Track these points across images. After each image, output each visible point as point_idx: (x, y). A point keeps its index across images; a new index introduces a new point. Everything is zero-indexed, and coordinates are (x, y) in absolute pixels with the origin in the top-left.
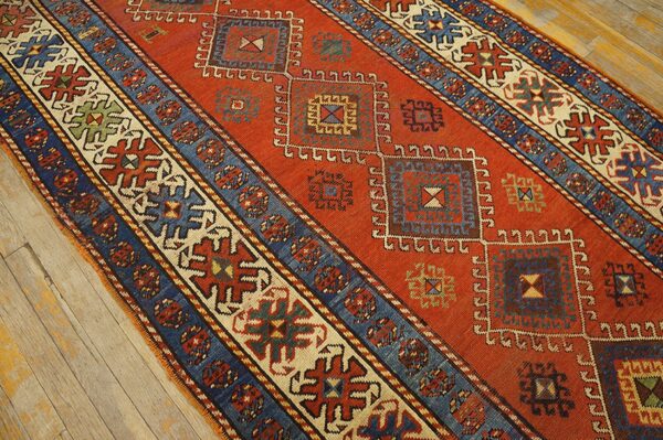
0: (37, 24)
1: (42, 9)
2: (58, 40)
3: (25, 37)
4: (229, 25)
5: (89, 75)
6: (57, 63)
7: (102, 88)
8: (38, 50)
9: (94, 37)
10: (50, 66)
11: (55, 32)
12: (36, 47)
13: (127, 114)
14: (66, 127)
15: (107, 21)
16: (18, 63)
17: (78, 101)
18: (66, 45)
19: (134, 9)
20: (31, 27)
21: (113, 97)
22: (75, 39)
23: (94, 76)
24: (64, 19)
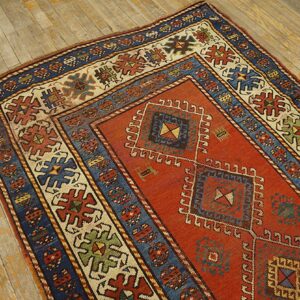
0: (58, 145)
1: (62, 132)
2: (72, 164)
3: (48, 157)
4: (206, 174)
5: (95, 203)
6: (71, 186)
7: (106, 219)
8: (57, 171)
9: (100, 166)
10: (65, 188)
11: (70, 156)
12: (56, 168)
13: (124, 249)
14: (76, 251)
15: (111, 152)
16: (42, 180)
17: (86, 227)
18: (78, 170)
19: (132, 144)
20: (54, 148)
21: (114, 230)
22: (85, 165)
23: (99, 206)
24: (78, 145)
